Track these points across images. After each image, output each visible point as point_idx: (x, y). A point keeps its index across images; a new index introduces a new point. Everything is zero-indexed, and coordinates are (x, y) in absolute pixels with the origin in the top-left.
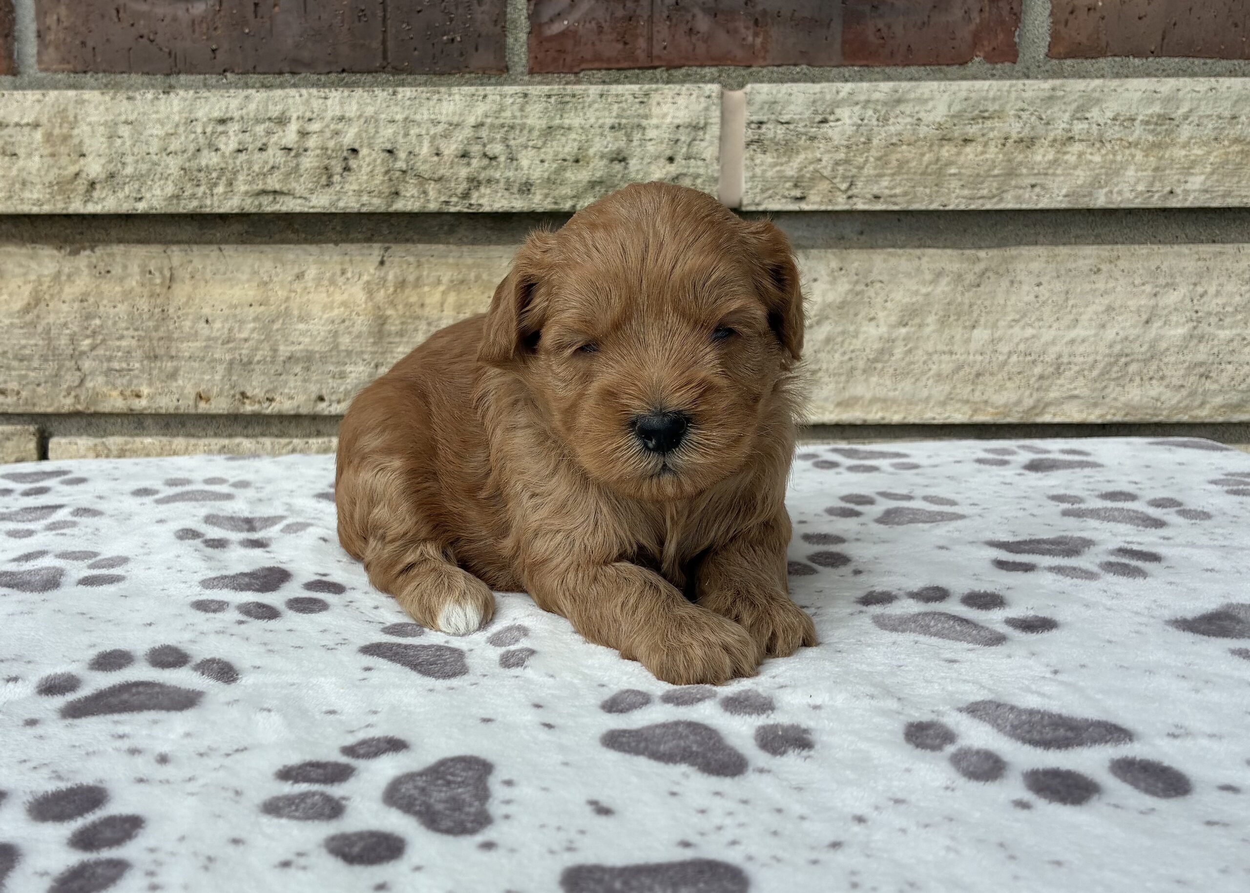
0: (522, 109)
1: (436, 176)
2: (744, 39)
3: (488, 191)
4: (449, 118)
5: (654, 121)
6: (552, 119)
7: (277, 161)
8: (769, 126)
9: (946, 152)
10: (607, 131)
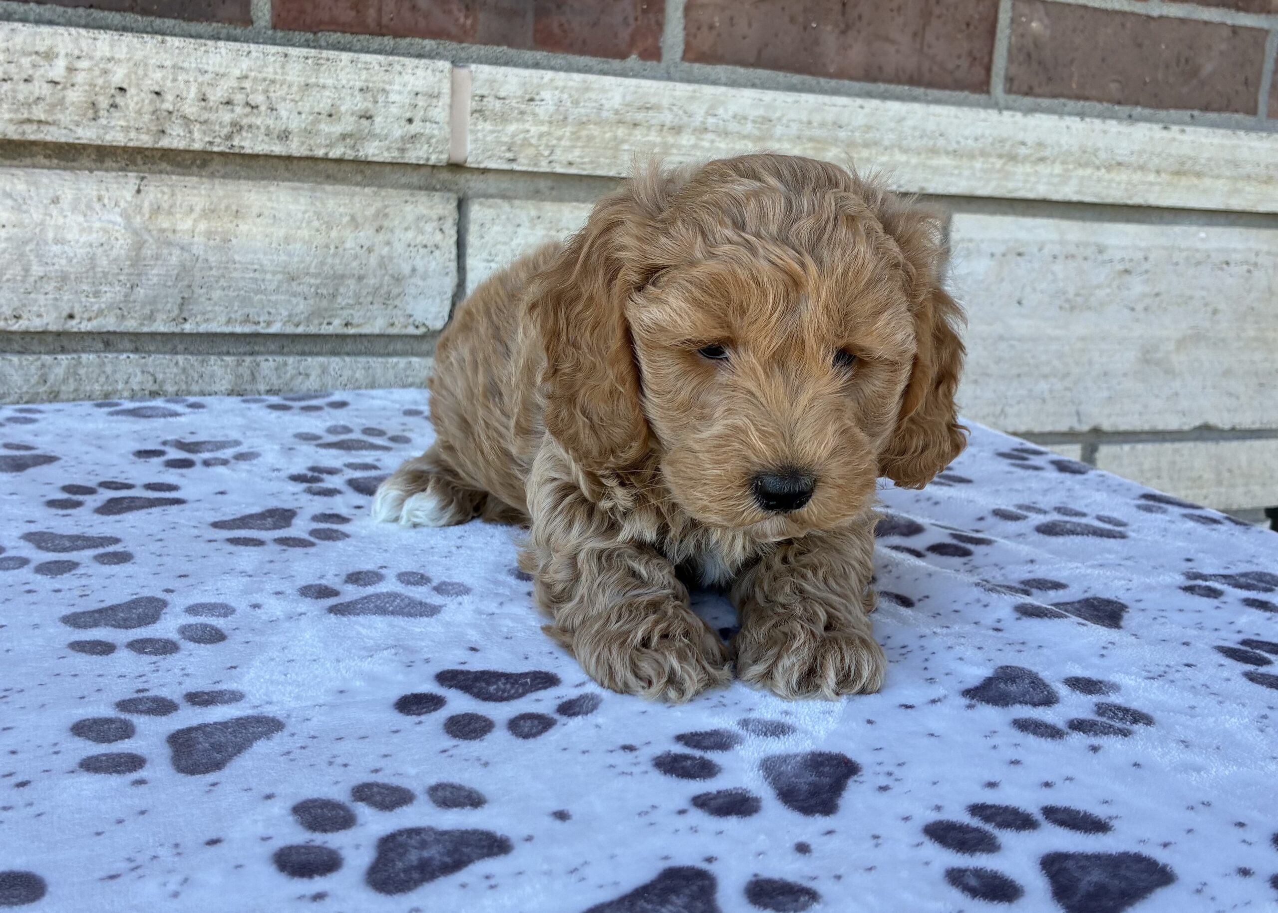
0: (283, 67)
1: (202, 119)
2: (457, 20)
3: (250, 135)
4: (217, 69)
5: (396, 87)
6: (309, 77)
7: (43, 92)
8: (491, 99)
9: (621, 132)
10: (356, 93)
